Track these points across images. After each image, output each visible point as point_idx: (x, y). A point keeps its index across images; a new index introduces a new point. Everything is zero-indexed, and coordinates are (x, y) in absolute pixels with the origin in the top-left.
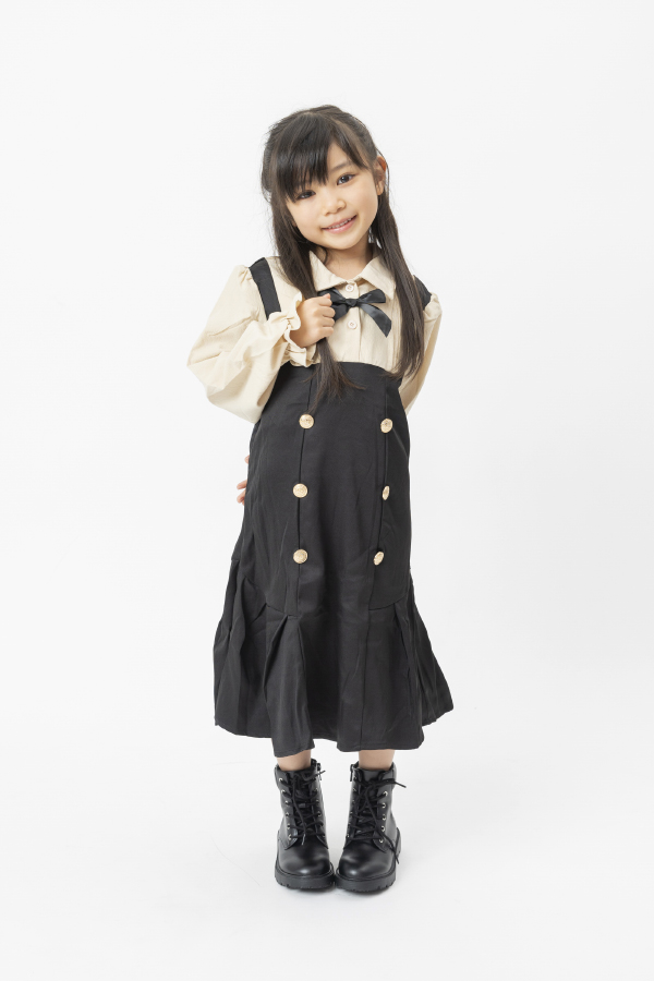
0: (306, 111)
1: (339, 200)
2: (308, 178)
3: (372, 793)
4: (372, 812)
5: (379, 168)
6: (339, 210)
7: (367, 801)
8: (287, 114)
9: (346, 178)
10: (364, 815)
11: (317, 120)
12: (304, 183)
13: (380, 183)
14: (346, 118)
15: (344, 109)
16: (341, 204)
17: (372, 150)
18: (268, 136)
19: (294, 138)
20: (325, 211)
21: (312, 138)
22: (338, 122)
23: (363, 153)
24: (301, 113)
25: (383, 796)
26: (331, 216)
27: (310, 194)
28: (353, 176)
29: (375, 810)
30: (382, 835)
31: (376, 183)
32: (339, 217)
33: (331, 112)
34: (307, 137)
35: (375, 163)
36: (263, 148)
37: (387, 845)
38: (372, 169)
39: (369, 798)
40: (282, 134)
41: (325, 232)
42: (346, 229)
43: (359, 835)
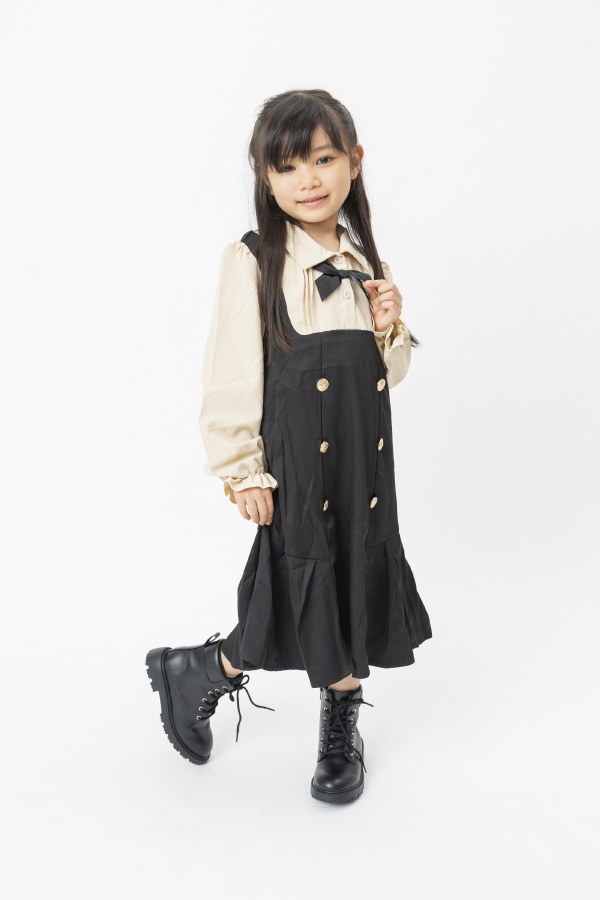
0: (301, 92)
1: (315, 178)
2: (291, 153)
3: (342, 711)
4: (343, 728)
5: (357, 155)
6: (314, 187)
7: (338, 718)
8: (282, 91)
9: (325, 160)
10: (334, 731)
11: (309, 102)
12: (286, 157)
13: (355, 169)
14: (334, 104)
15: (335, 96)
16: (317, 183)
17: (353, 137)
18: (262, 108)
19: (286, 114)
20: (302, 187)
21: (300, 118)
22: (327, 107)
23: (344, 138)
24: (295, 92)
25: (352, 713)
26: (306, 191)
27: (290, 168)
28: (332, 159)
29: (345, 725)
30: (351, 749)
31: (352, 169)
32: (314, 194)
33: (324, 96)
34: (297, 116)
35: (354, 150)
36: (256, 118)
37: (356, 757)
38: (350, 155)
39: (340, 717)
40: (275, 108)
41: (299, 205)
42: (318, 204)
43: (332, 749)
